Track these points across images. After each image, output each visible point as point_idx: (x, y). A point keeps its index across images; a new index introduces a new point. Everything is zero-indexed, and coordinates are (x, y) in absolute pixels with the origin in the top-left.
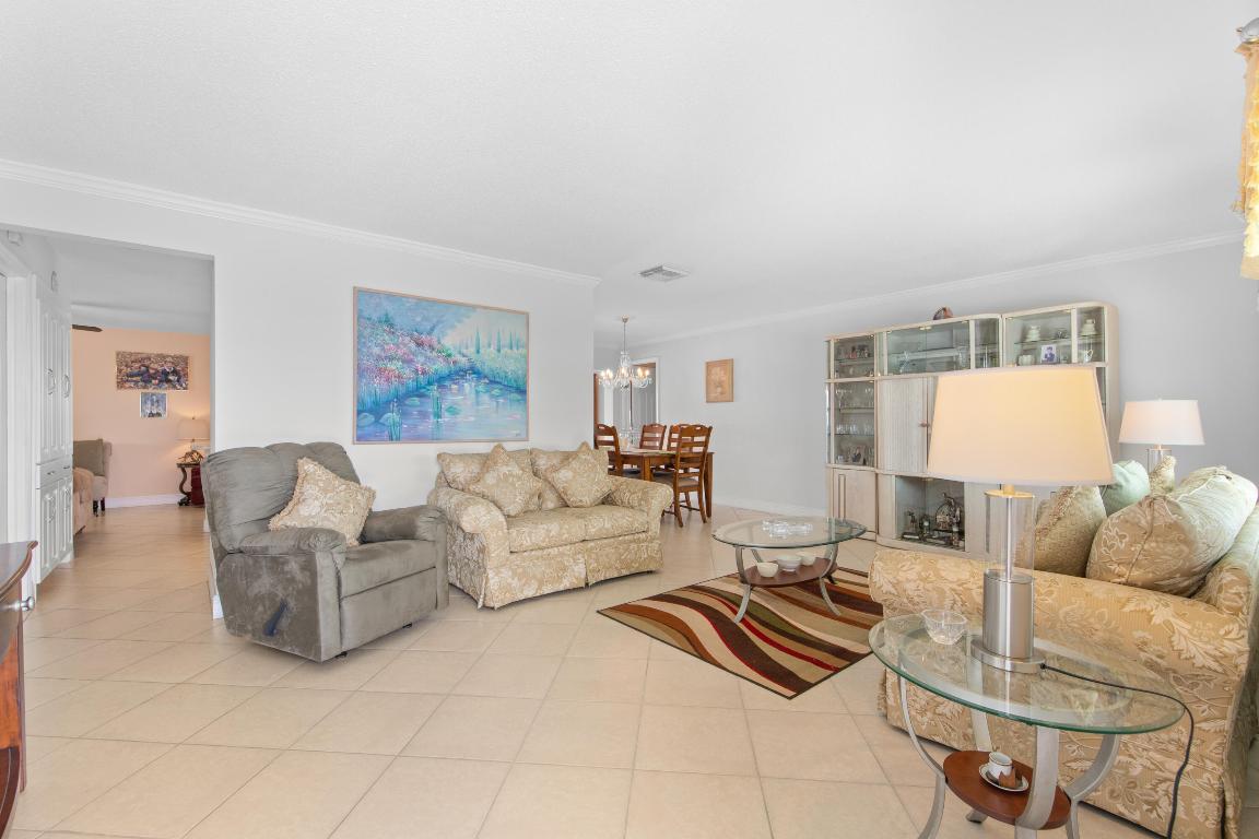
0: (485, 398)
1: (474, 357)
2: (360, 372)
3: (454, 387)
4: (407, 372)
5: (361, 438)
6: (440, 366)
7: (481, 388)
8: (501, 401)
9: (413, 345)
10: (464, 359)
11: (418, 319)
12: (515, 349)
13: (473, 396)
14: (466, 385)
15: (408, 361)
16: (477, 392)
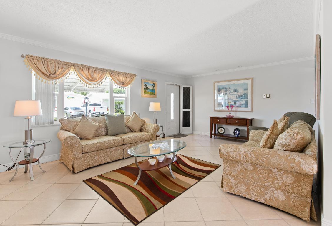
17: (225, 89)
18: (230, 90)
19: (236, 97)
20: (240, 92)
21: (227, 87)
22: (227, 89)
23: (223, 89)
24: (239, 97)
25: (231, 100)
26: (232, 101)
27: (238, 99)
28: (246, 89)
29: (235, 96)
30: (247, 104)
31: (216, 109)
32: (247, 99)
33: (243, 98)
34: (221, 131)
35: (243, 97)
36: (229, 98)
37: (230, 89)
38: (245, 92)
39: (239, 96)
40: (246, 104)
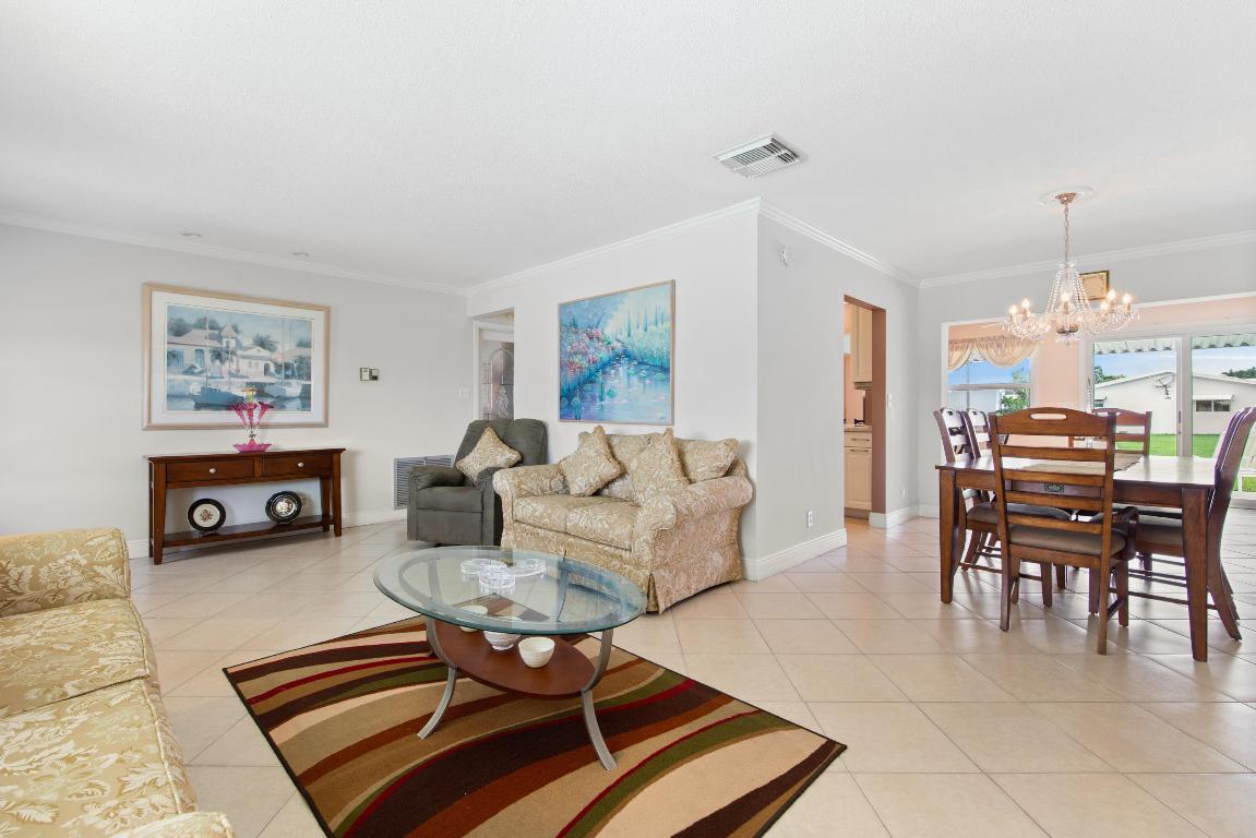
0: (635, 380)
1: (626, 341)
2: (562, 366)
3: (613, 371)
4: (584, 363)
5: (564, 416)
6: (604, 355)
7: (632, 371)
8: (648, 382)
9: (588, 340)
10: (619, 344)
11: (590, 316)
12: (660, 324)
13: (626, 379)
14: (621, 369)
15: (585, 354)
16: (629, 375)
17: (212, 328)
18: (235, 334)
19: (266, 369)
20: (280, 348)
21: (221, 322)
22: (220, 329)
23: (201, 325)
24: (278, 371)
25: (240, 380)
26: (247, 384)
27: (271, 374)
28: (306, 344)
29: (262, 364)
30: (309, 398)
31: (156, 420)
32: (309, 378)
33: (293, 376)
34: (206, 517)
35: (293, 372)
36: (233, 371)
37: (236, 331)
38: (303, 352)
39: (278, 367)
40: (305, 397)
